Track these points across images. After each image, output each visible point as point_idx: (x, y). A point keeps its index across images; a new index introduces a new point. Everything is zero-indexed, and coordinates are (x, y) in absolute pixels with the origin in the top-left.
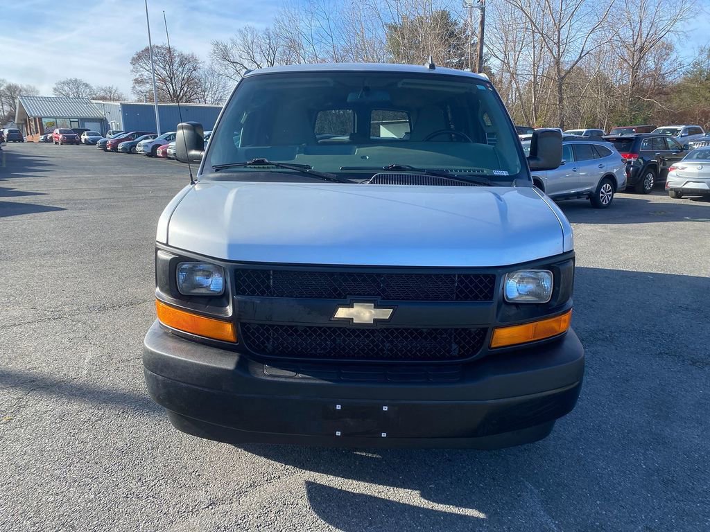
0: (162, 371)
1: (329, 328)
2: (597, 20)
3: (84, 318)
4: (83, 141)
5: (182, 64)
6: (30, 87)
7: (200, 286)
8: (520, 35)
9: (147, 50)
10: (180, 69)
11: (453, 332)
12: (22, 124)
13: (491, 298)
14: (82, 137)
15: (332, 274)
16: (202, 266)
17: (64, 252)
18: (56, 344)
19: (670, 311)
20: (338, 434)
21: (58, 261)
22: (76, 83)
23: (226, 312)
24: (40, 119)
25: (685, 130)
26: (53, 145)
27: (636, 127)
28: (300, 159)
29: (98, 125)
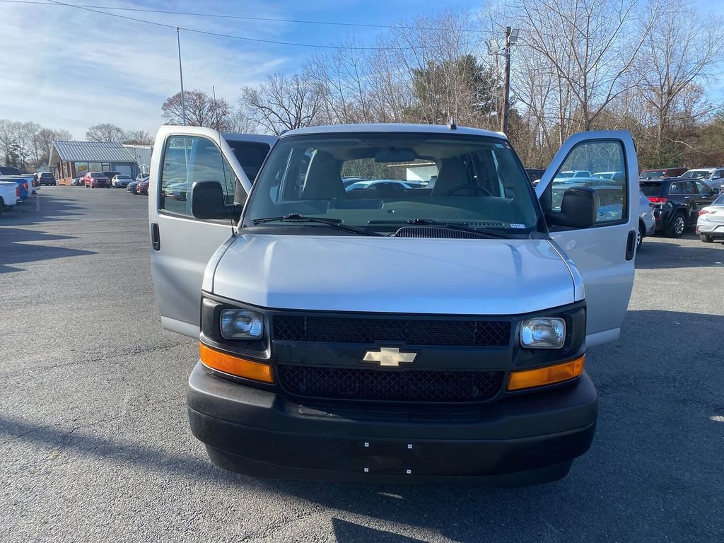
0: (205, 409)
1: (358, 370)
2: (623, 65)
3: (122, 360)
4: (114, 184)
5: (211, 109)
6: (63, 131)
7: (241, 331)
8: (546, 79)
9: (179, 96)
10: (210, 114)
11: (473, 375)
12: (55, 168)
13: (507, 344)
14: (113, 180)
15: (361, 320)
16: (245, 313)
17: (100, 295)
18: (95, 385)
19: (696, 358)
20: (366, 470)
21: (94, 304)
22: (108, 128)
23: (264, 355)
24: (73, 163)
25: (716, 173)
26: (84, 188)
27: (666, 169)
28: (332, 213)
29: (128, 168)
